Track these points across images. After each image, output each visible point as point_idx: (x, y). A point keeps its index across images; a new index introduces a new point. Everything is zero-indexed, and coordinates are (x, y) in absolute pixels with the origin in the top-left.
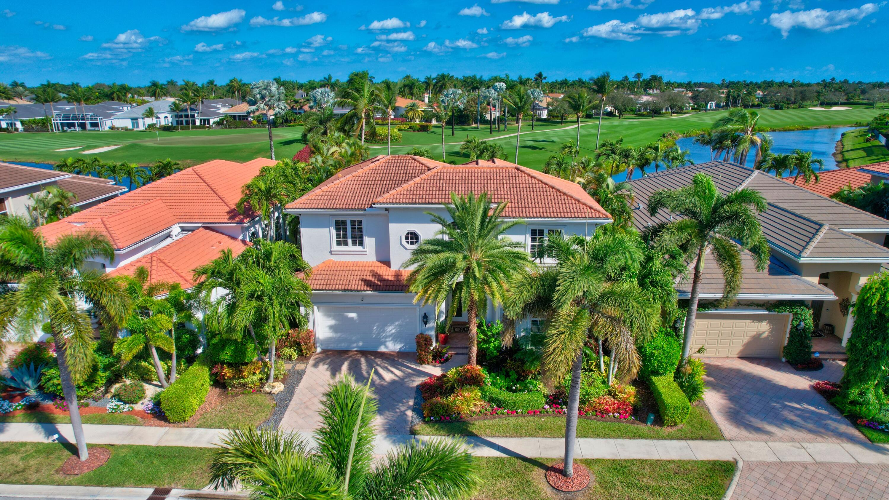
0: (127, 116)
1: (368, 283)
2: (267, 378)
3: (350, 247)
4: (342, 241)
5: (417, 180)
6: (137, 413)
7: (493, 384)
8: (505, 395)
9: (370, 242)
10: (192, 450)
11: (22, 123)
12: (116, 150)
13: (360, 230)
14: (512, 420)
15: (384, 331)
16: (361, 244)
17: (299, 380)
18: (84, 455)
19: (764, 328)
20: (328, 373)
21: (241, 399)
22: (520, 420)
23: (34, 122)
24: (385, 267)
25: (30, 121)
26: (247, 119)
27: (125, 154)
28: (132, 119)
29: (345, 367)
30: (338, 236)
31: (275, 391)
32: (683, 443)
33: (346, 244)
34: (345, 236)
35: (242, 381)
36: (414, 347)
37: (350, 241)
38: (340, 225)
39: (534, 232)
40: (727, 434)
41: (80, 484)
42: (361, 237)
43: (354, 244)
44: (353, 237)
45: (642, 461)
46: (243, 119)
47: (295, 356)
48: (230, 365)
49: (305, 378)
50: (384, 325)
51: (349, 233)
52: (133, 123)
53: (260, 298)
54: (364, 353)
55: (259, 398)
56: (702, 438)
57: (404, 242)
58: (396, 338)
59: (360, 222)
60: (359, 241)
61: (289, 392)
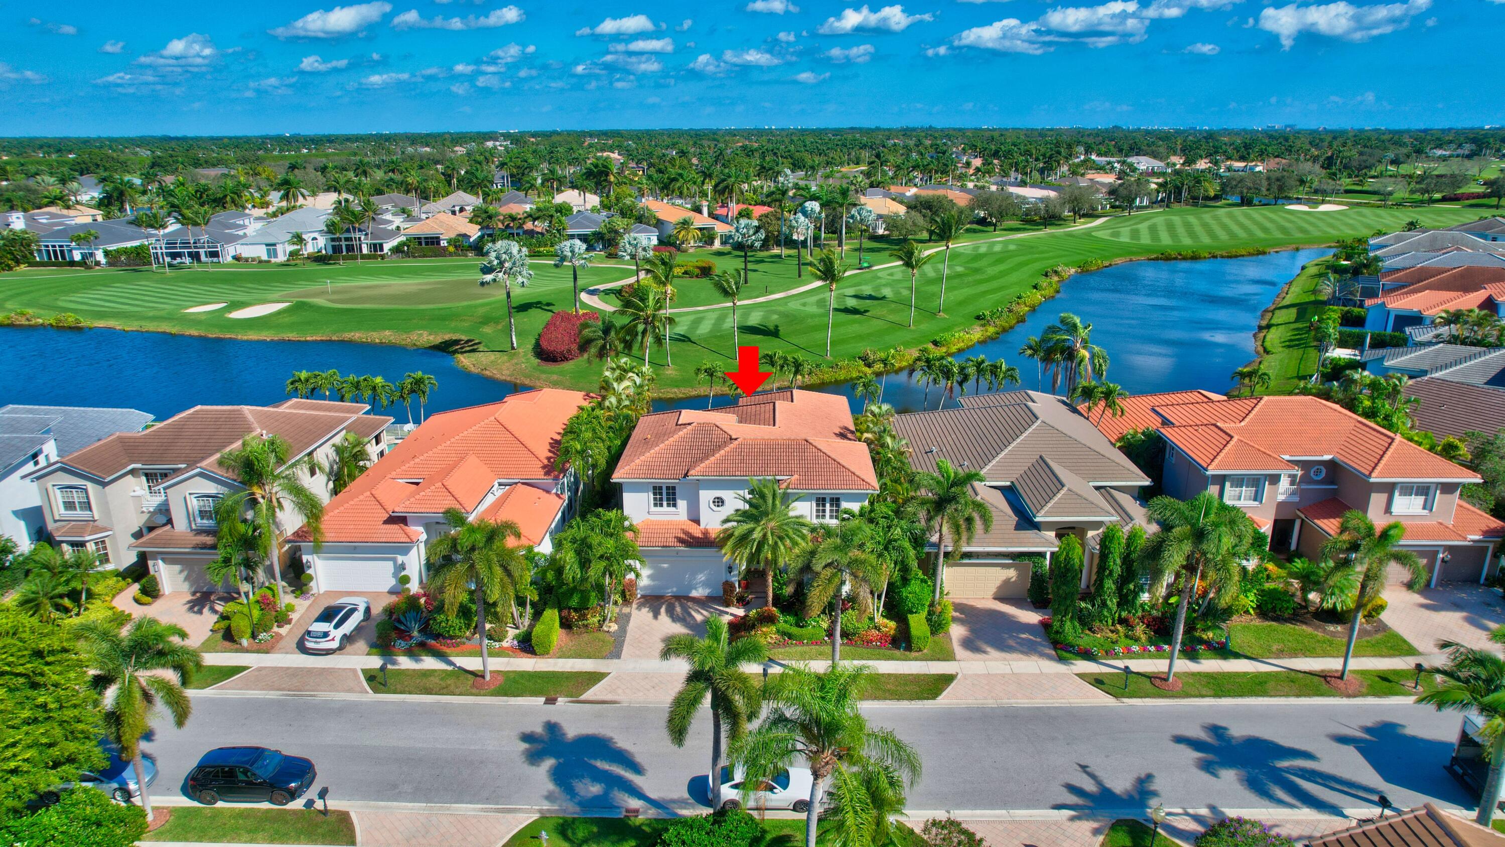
0: (258, 240)
1: (681, 541)
2: (604, 620)
3: (665, 508)
4: (658, 503)
5: (722, 452)
6: (506, 649)
7: (785, 622)
8: (794, 630)
9: (682, 504)
10: (563, 673)
11: (107, 253)
12: (279, 313)
13: (674, 494)
14: (799, 649)
15: (694, 579)
16: (675, 505)
17: (628, 621)
18: (488, 678)
19: (1012, 573)
20: (651, 615)
21: (586, 637)
22: (805, 648)
23: (125, 251)
24: (695, 525)
25: (117, 251)
26: (438, 243)
27: (294, 319)
28: (267, 245)
29: (663, 610)
30: (655, 499)
31: (612, 630)
32: (924, 663)
33: (661, 505)
34: (661, 499)
35: (585, 622)
36: (721, 593)
37: (665, 503)
38: (657, 490)
39: (818, 500)
40: (958, 657)
41: (492, 695)
42: (674, 500)
43: (668, 505)
44: (668, 500)
45: (889, 675)
46: (433, 243)
47: (620, 601)
48: (576, 610)
49: (632, 619)
50: (694, 574)
51: (664, 496)
52: (268, 251)
53: (608, 559)
54: (678, 598)
55: (600, 635)
56: (939, 660)
57: (712, 505)
58: (705, 584)
59: (674, 488)
60: (672, 502)
61: (623, 631)
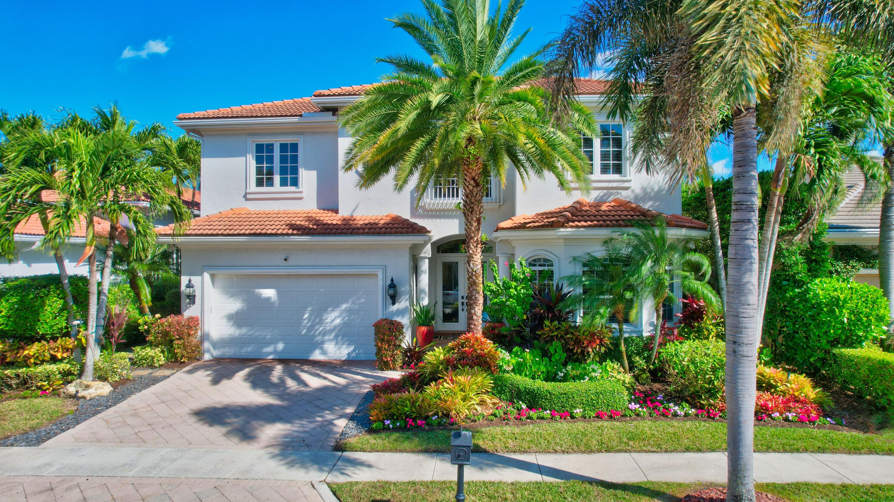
3: (277, 188)
4: (264, 178)
9: (308, 178)
13: (295, 159)
15: (321, 322)
17: (149, 385)
20: (208, 380)
22: (581, 427)
24: (329, 213)
29: (242, 373)
30: (259, 171)
31: (89, 393)
33: (270, 182)
34: (270, 172)
35: (22, 371)
36: (370, 348)
37: (277, 178)
38: (263, 152)
42: (295, 171)
43: (283, 183)
44: (283, 171)
47: (161, 360)
50: (322, 312)
51: (277, 164)
54: (283, 360)
55: (50, 403)
58: (342, 335)
59: (295, 147)
60: (291, 177)
61: (117, 398)
